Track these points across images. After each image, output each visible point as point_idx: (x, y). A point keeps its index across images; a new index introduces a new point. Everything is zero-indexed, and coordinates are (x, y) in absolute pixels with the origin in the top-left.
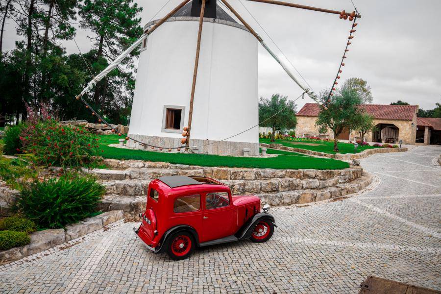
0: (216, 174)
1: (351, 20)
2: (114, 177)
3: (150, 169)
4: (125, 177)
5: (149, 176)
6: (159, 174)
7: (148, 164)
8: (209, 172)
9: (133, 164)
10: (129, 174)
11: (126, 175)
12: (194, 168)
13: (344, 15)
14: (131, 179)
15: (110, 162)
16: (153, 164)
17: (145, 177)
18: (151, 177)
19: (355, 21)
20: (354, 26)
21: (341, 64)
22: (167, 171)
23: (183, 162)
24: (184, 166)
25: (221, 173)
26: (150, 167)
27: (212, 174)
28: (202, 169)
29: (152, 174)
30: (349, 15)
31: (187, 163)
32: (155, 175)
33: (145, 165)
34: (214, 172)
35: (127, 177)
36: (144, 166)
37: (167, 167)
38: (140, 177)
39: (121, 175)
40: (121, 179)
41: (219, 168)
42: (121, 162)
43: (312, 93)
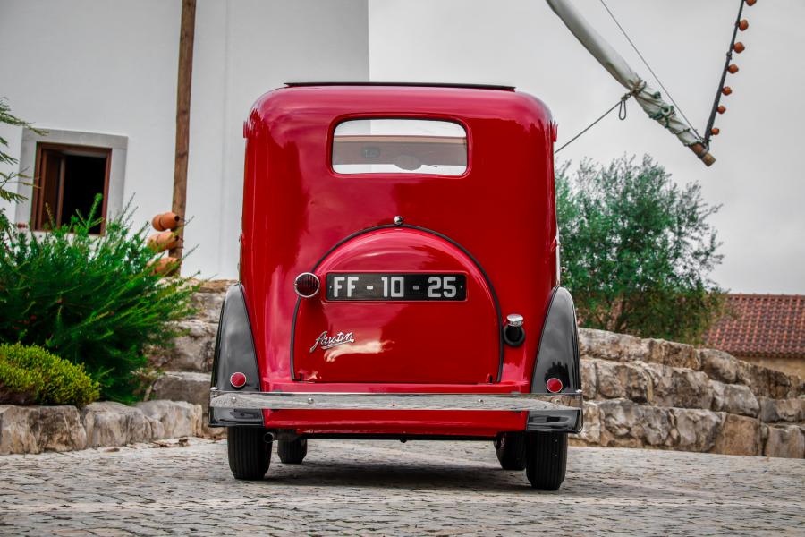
43: (657, 96)
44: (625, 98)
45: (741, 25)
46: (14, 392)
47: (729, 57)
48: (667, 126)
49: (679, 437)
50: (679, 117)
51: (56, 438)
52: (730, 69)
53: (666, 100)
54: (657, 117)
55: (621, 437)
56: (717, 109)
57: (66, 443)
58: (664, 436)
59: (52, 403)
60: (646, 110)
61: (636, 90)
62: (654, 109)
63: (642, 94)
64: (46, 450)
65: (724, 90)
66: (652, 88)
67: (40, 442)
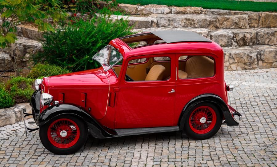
0: (264, 20)
2: (137, 25)
3: (179, 15)
4: (151, 25)
5: (180, 23)
6: (193, 21)
7: (174, 9)
8: (255, 18)
9: (157, 10)
10: (155, 20)
11: (152, 22)
12: (236, 14)
14: (159, 27)
15: (126, 7)
16: (182, 9)
17: (175, 24)
18: (183, 24)
22: (202, 17)
23: (218, 7)
24: (222, 11)
25: (270, 19)
26: (178, 13)
27: (259, 20)
28: (245, 14)
29: (185, 21)
31: (224, 7)
32: (187, 22)
33: (171, 10)
34: (261, 18)
35: (153, 25)
36: (171, 12)
37: (201, 13)
38: (169, 25)
39: (146, 22)
40: (146, 27)
41: (268, 13)
42: (140, 8)
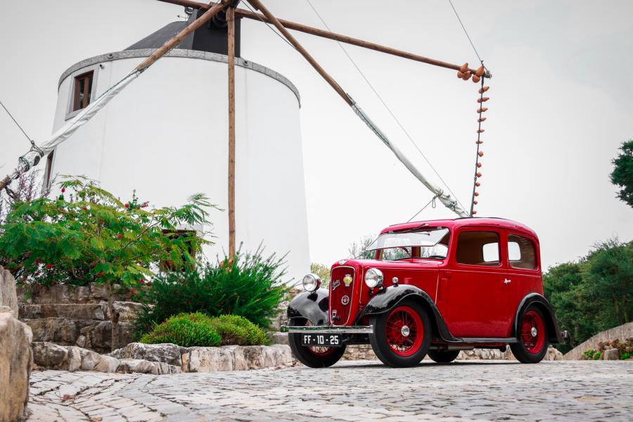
1: (475, 81)
13: (465, 73)
19: (483, 82)
20: (483, 91)
21: (478, 154)
30: (473, 72)
43: (449, 197)
44: (435, 198)
45: (478, 165)
46: (237, 339)
47: (475, 179)
48: (454, 210)
49: (494, 355)
50: (459, 206)
51: (254, 362)
52: (477, 185)
53: (453, 198)
54: (449, 206)
55: (471, 356)
56: (474, 203)
57: (257, 365)
58: (488, 354)
59: (250, 344)
60: (444, 204)
61: (439, 195)
62: (448, 203)
63: (442, 196)
64: (251, 368)
65: (475, 194)
66: (446, 193)
67: (248, 365)
